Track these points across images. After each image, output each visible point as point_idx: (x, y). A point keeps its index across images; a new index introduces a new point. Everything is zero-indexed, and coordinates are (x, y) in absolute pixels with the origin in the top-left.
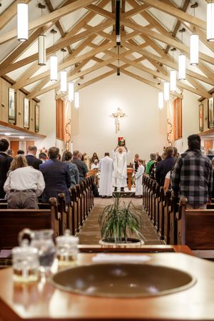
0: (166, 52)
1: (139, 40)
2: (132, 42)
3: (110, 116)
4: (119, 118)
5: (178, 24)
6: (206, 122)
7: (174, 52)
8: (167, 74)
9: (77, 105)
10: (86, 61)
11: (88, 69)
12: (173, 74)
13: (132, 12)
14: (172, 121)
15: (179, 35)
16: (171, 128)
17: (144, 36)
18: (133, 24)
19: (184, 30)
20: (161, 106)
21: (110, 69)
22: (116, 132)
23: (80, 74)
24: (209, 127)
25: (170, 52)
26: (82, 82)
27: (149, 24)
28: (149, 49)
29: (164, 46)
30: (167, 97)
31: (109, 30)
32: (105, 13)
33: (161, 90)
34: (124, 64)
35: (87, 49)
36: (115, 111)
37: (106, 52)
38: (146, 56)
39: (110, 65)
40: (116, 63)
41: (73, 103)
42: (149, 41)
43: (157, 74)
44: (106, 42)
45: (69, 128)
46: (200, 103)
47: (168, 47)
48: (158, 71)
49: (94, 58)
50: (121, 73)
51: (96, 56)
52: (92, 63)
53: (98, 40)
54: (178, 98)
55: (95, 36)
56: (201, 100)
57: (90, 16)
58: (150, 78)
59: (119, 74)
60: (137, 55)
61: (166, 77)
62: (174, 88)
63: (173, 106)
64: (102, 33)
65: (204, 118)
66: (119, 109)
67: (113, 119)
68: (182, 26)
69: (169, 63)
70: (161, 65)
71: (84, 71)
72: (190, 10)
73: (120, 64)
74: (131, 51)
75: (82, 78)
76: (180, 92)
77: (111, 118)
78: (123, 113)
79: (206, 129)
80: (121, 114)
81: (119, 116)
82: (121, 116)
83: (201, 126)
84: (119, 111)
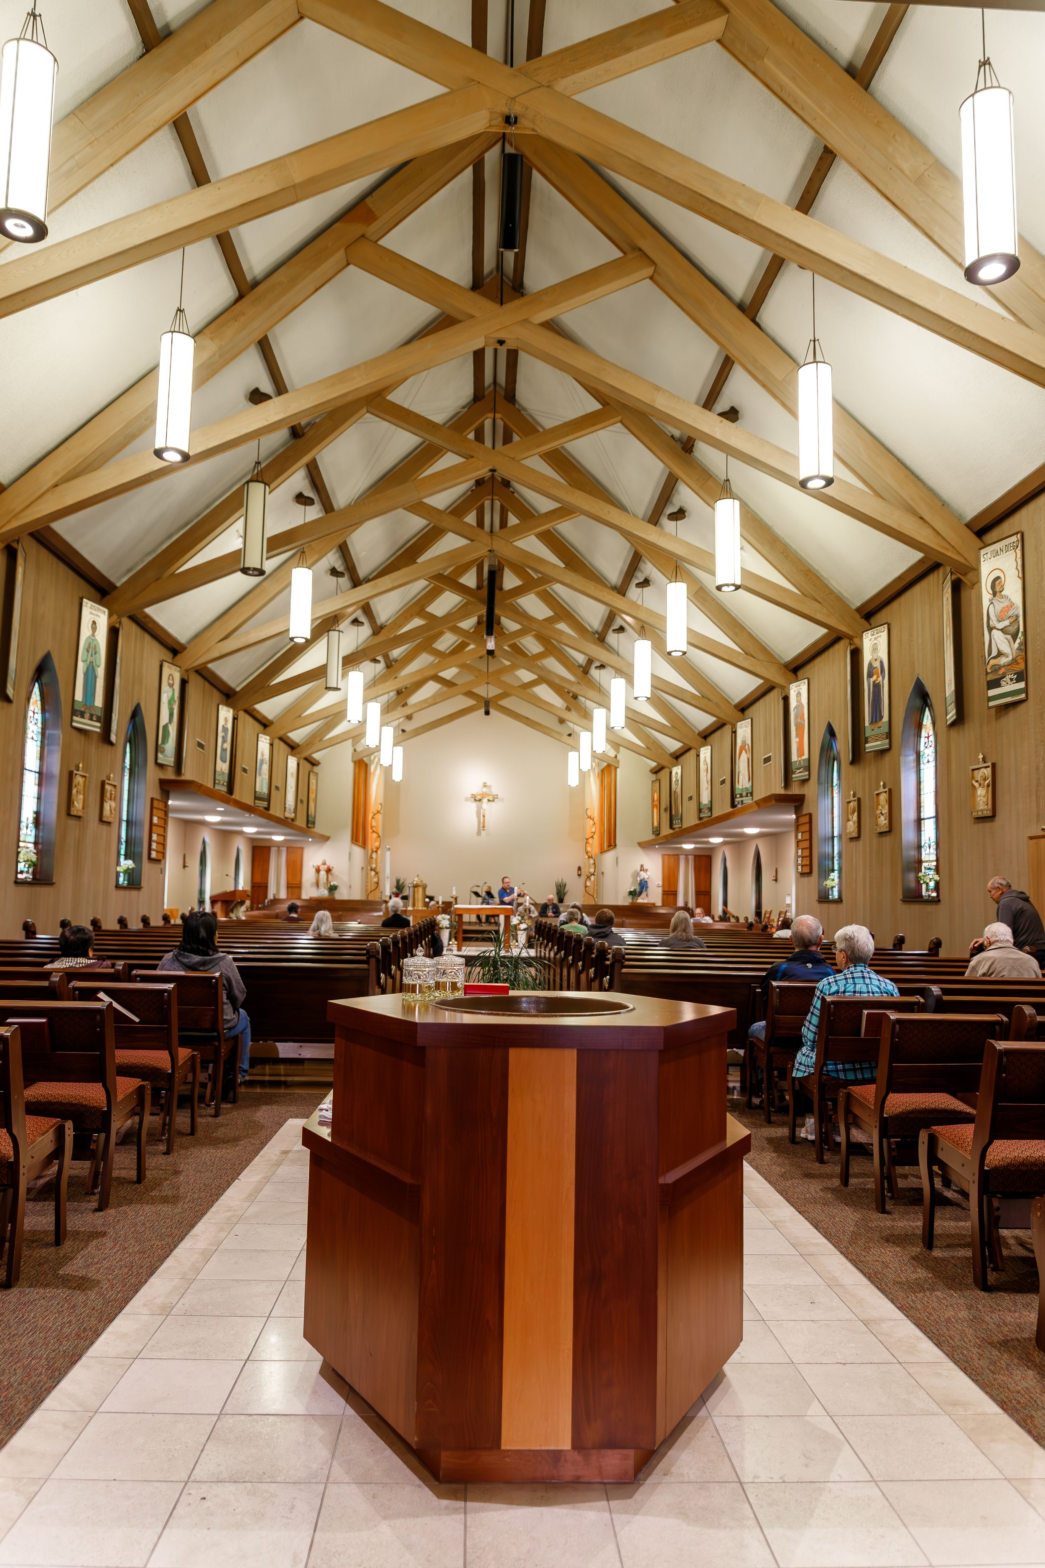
0: (585, 670)
1: (531, 645)
2: (518, 650)
3: (467, 800)
4: (485, 804)
5: (611, 618)
6: (665, 817)
7: (603, 671)
8: (587, 716)
9: (397, 776)
10: (419, 685)
11: (425, 701)
12: (599, 714)
13: (518, 592)
14: (595, 812)
15: (612, 638)
16: (592, 827)
17: (541, 638)
18: (521, 615)
19: (621, 629)
20: (573, 780)
21: (470, 702)
22: (479, 833)
23: (407, 711)
24: (671, 827)
25: (594, 673)
26: (410, 726)
27: (552, 614)
28: (553, 664)
29: (581, 659)
30: (587, 764)
31: (468, 624)
32: (462, 589)
33: (576, 748)
34: (500, 691)
35: (423, 660)
36: (477, 790)
37: (463, 666)
38: (544, 678)
39: (470, 694)
40: (482, 690)
41: (388, 770)
42: (551, 647)
43: (566, 715)
44: (461, 647)
45: (376, 822)
46: (654, 777)
47: (590, 661)
48: (568, 709)
49: (437, 678)
50: (492, 711)
51: (440, 674)
52: (431, 688)
53: (446, 641)
54: (609, 766)
55: (441, 634)
56: (656, 771)
57: (431, 595)
58: (550, 722)
59: (487, 713)
60: (526, 676)
61: (585, 722)
62: (601, 746)
63: (598, 782)
64: (456, 630)
65: (663, 807)
66: (485, 785)
67: (473, 806)
68: (618, 623)
69: (591, 693)
70: (575, 697)
71: (415, 705)
72: (634, 592)
73: (492, 691)
74: (514, 667)
75: (409, 717)
76: (612, 753)
77: (469, 803)
78: (494, 793)
79: (666, 831)
80: (490, 795)
81: (485, 800)
82: (489, 800)
83: (656, 824)
84: (485, 790)
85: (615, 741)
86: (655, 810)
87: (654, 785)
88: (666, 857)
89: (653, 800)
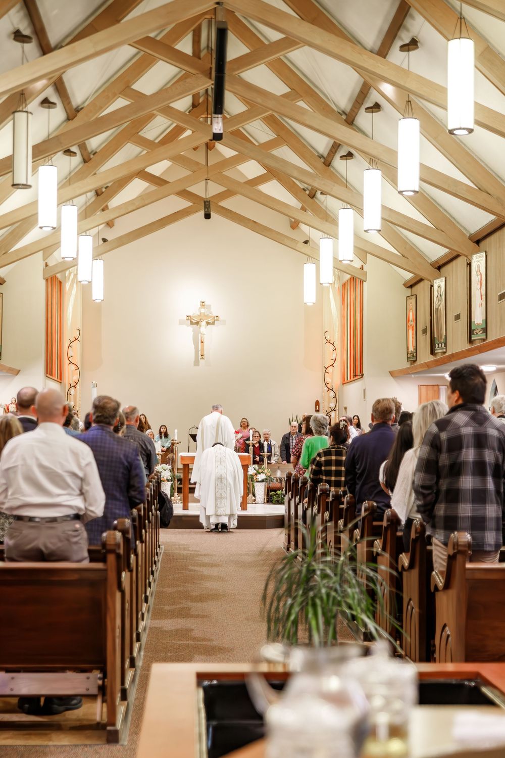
0: (327, 162)
1: (259, 131)
2: (240, 138)
3: (181, 323)
4: (203, 328)
5: (364, 92)
6: (424, 342)
7: (350, 162)
8: (328, 219)
9: (98, 294)
10: (122, 183)
11: (131, 202)
12: (346, 217)
13: (245, 62)
14: (336, 335)
15: (364, 119)
16: (339, 356)
17: (272, 122)
18: (251, 92)
19: (377, 107)
20: (310, 296)
21: (185, 204)
22: (196, 363)
23: (107, 215)
24: (432, 352)
25: (338, 163)
26: (111, 235)
27: (288, 90)
28: (286, 153)
29: (321, 144)
30: (328, 276)
31: (183, 104)
32: (177, 57)
33: (313, 257)
34: (221, 189)
35: (129, 151)
36: (194, 310)
37: (177, 159)
38: (273, 172)
39: (184, 194)
40: (198, 189)
41: (86, 289)
42: (285, 136)
43: (300, 216)
44: (172, 136)
45: (75, 352)
46: (408, 292)
47: (336, 147)
48: (303, 209)
49: (143, 174)
50: (213, 215)
51: (148, 170)
52: (137, 187)
53: (156, 129)
54: (353, 279)
55: (151, 117)
56: (411, 286)
57: (139, 67)
58: (279, 224)
59: (208, 216)
60: (251, 169)
61: (326, 226)
62: (347, 253)
63: (339, 299)
64: (168, 111)
65: (420, 328)
66: (203, 304)
67: (189, 330)
68: (374, 97)
69: (337, 189)
70: (312, 196)
71: (119, 207)
72: (396, 56)
73: (214, 189)
74: (240, 159)
75: (110, 224)
76: (357, 264)
77: (185, 326)
78: (215, 314)
79: (425, 357)
80: (210, 317)
81: (203, 323)
82: (208, 323)
83: (411, 349)
84: (203, 310)
85: (363, 250)
86: (410, 332)
87: (409, 301)
88: (424, 389)
89: (408, 320)
